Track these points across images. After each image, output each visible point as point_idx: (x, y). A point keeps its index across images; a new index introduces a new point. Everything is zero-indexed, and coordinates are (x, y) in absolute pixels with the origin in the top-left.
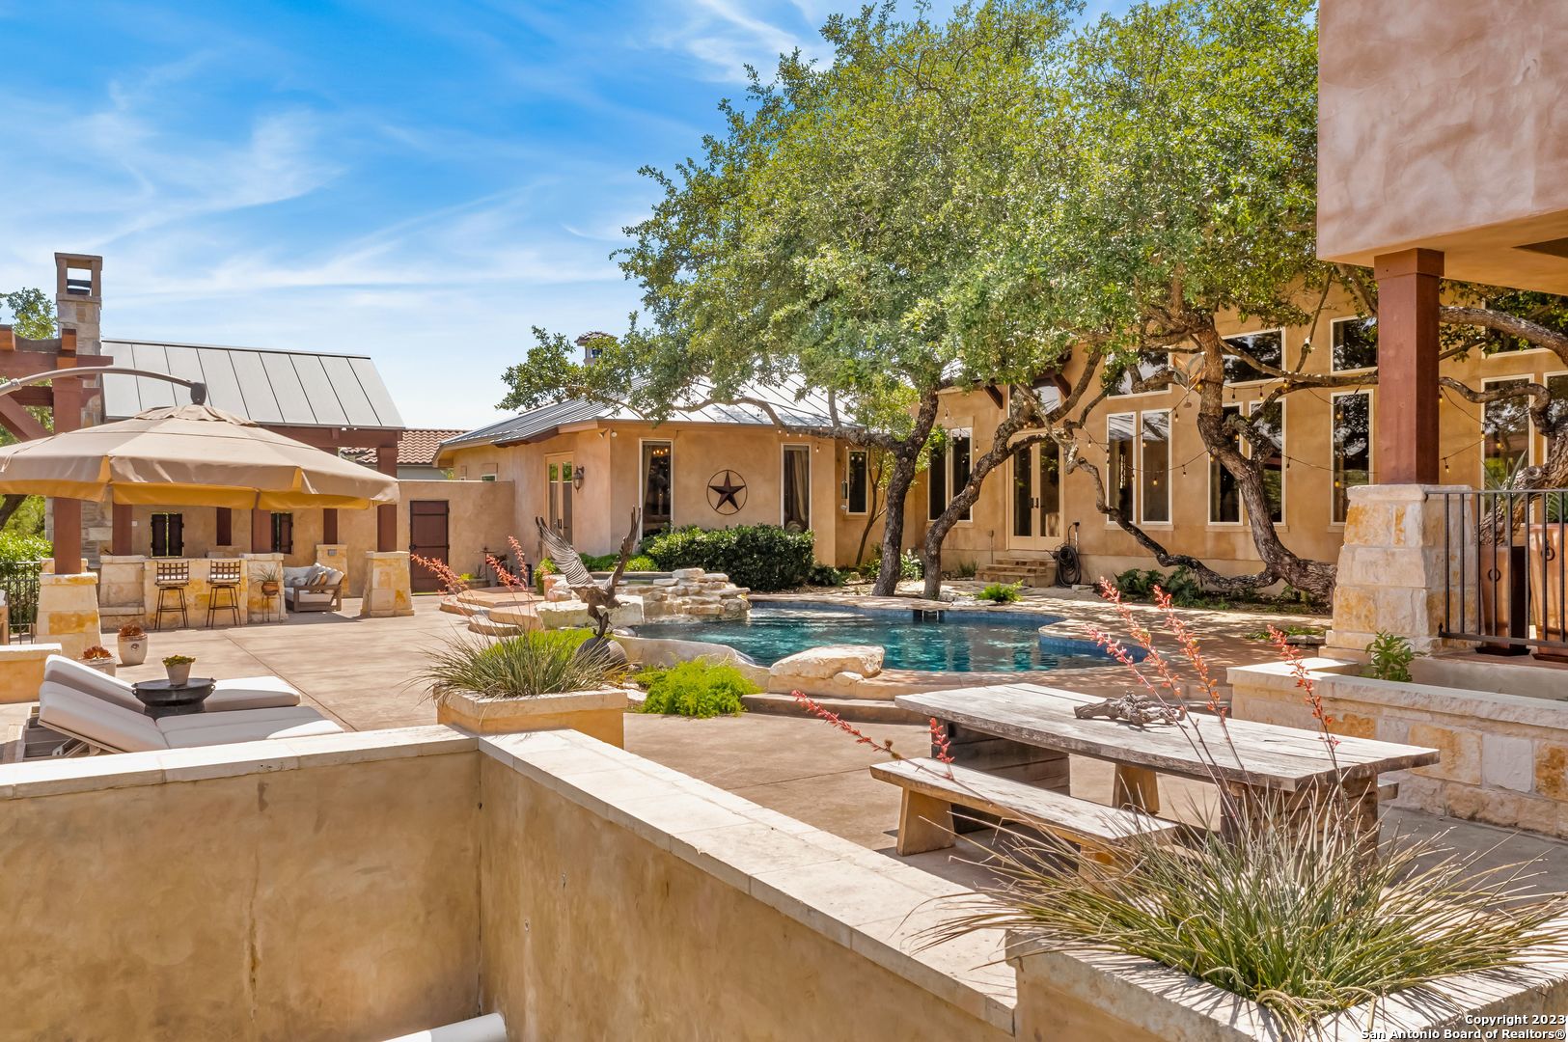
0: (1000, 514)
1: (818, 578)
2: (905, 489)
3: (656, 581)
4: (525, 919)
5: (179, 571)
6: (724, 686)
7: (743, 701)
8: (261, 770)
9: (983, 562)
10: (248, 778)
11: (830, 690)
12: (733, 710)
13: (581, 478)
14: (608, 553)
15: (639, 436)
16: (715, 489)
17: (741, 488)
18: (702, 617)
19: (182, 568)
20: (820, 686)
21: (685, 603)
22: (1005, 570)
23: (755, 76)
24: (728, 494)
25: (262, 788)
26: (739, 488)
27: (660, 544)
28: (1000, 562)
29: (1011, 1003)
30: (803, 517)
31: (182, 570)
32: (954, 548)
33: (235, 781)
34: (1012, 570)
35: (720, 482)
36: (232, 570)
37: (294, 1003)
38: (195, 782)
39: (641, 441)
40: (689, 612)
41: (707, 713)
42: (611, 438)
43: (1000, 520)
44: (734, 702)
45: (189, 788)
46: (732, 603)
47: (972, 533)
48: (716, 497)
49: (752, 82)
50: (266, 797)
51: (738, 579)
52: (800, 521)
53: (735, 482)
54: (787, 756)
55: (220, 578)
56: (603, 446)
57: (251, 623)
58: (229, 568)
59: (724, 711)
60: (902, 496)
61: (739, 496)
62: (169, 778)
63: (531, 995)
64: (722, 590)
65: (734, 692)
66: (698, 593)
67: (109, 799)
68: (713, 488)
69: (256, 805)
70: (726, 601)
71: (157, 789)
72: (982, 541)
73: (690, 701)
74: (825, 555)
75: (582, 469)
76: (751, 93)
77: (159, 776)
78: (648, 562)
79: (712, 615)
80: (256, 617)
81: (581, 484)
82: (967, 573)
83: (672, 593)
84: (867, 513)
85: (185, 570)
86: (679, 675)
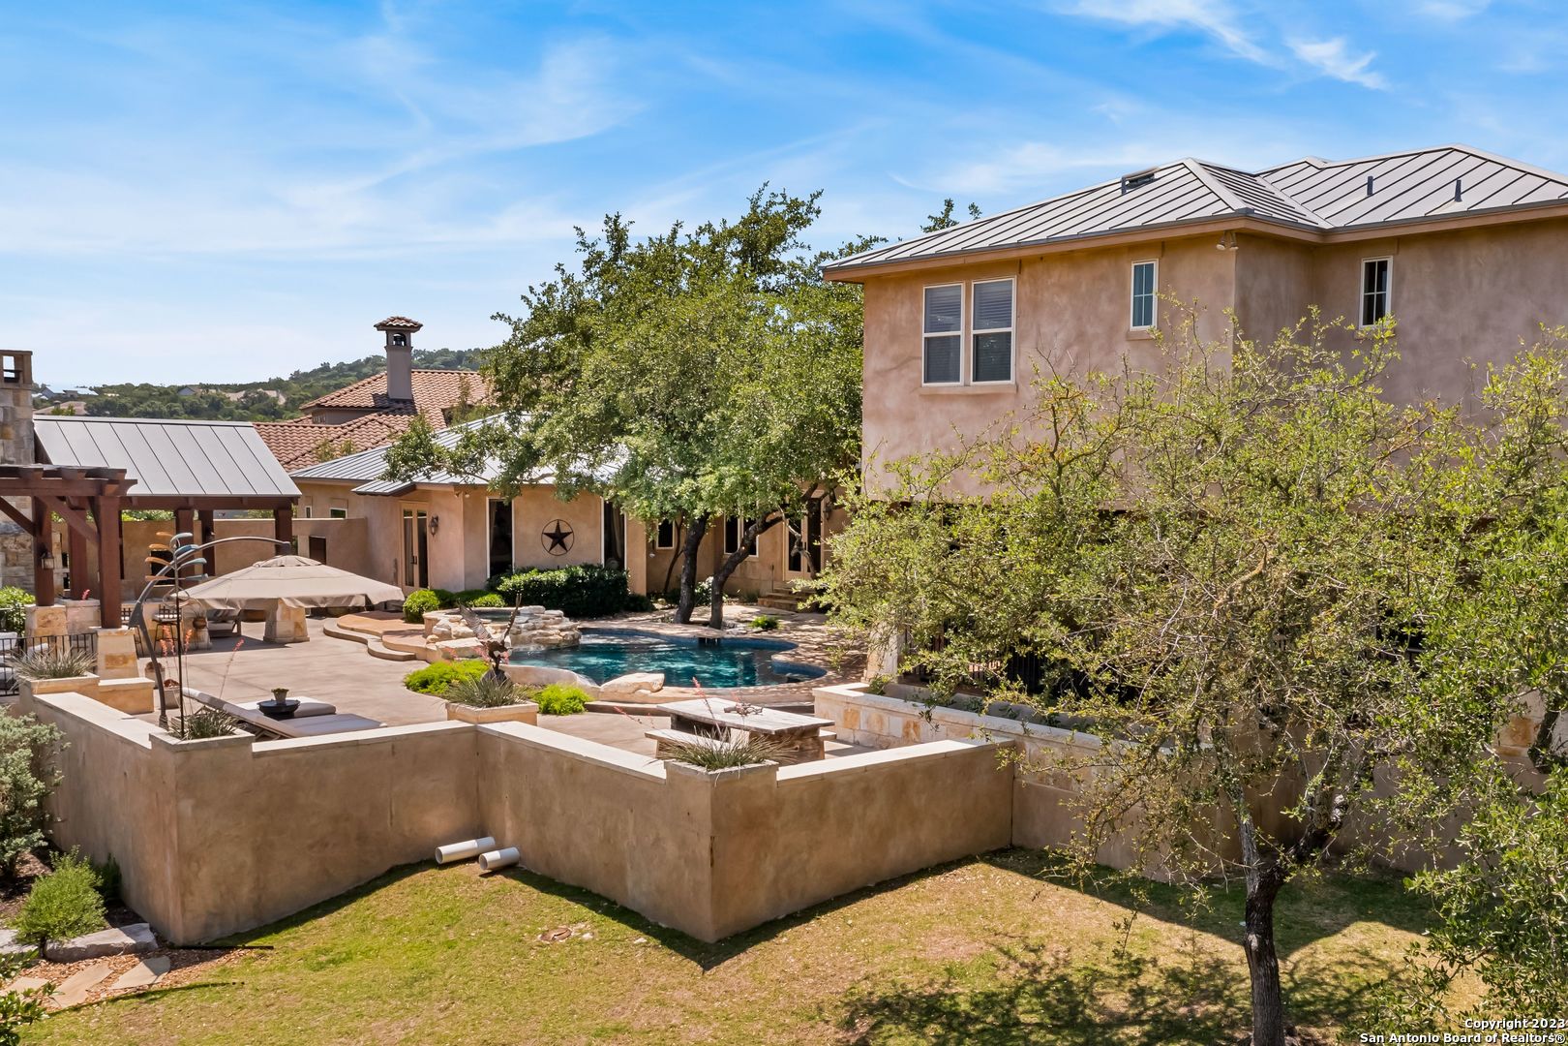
0: (779, 553)
1: (632, 605)
2: (698, 543)
4: (506, 795)
6: (575, 698)
7: (585, 706)
8: (393, 740)
9: (766, 590)
10: (388, 743)
11: (633, 699)
12: (580, 711)
13: (436, 526)
14: (462, 589)
15: (487, 496)
16: (548, 535)
17: (569, 533)
18: (547, 646)
20: (628, 697)
21: (535, 636)
22: (780, 598)
23: (582, 234)
24: (559, 539)
26: (567, 534)
27: (507, 583)
28: (778, 591)
29: (664, 777)
30: (620, 555)
32: (744, 576)
33: (383, 744)
34: (785, 598)
35: (552, 529)
37: (407, 834)
38: (369, 744)
39: (488, 499)
40: (538, 642)
41: (566, 713)
42: (464, 498)
43: (779, 558)
44: (580, 706)
46: (569, 633)
47: (758, 566)
48: (549, 542)
49: (580, 239)
50: (395, 750)
51: (571, 614)
52: (617, 559)
53: (564, 529)
54: (611, 732)
56: (458, 503)
59: (575, 711)
60: (695, 549)
61: (568, 540)
62: (360, 743)
63: (509, 824)
64: (557, 625)
65: (581, 701)
66: (543, 628)
67: (339, 751)
68: (546, 534)
69: (391, 754)
70: (563, 634)
72: (765, 573)
73: (557, 707)
74: (638, 584)
75: (437, 519)
76: (580, 247)
78: (497, 598)
79: (555, 644)
81: (436, 530)
82: (750, 599)
84: (673, 547)
86: (549, 693)
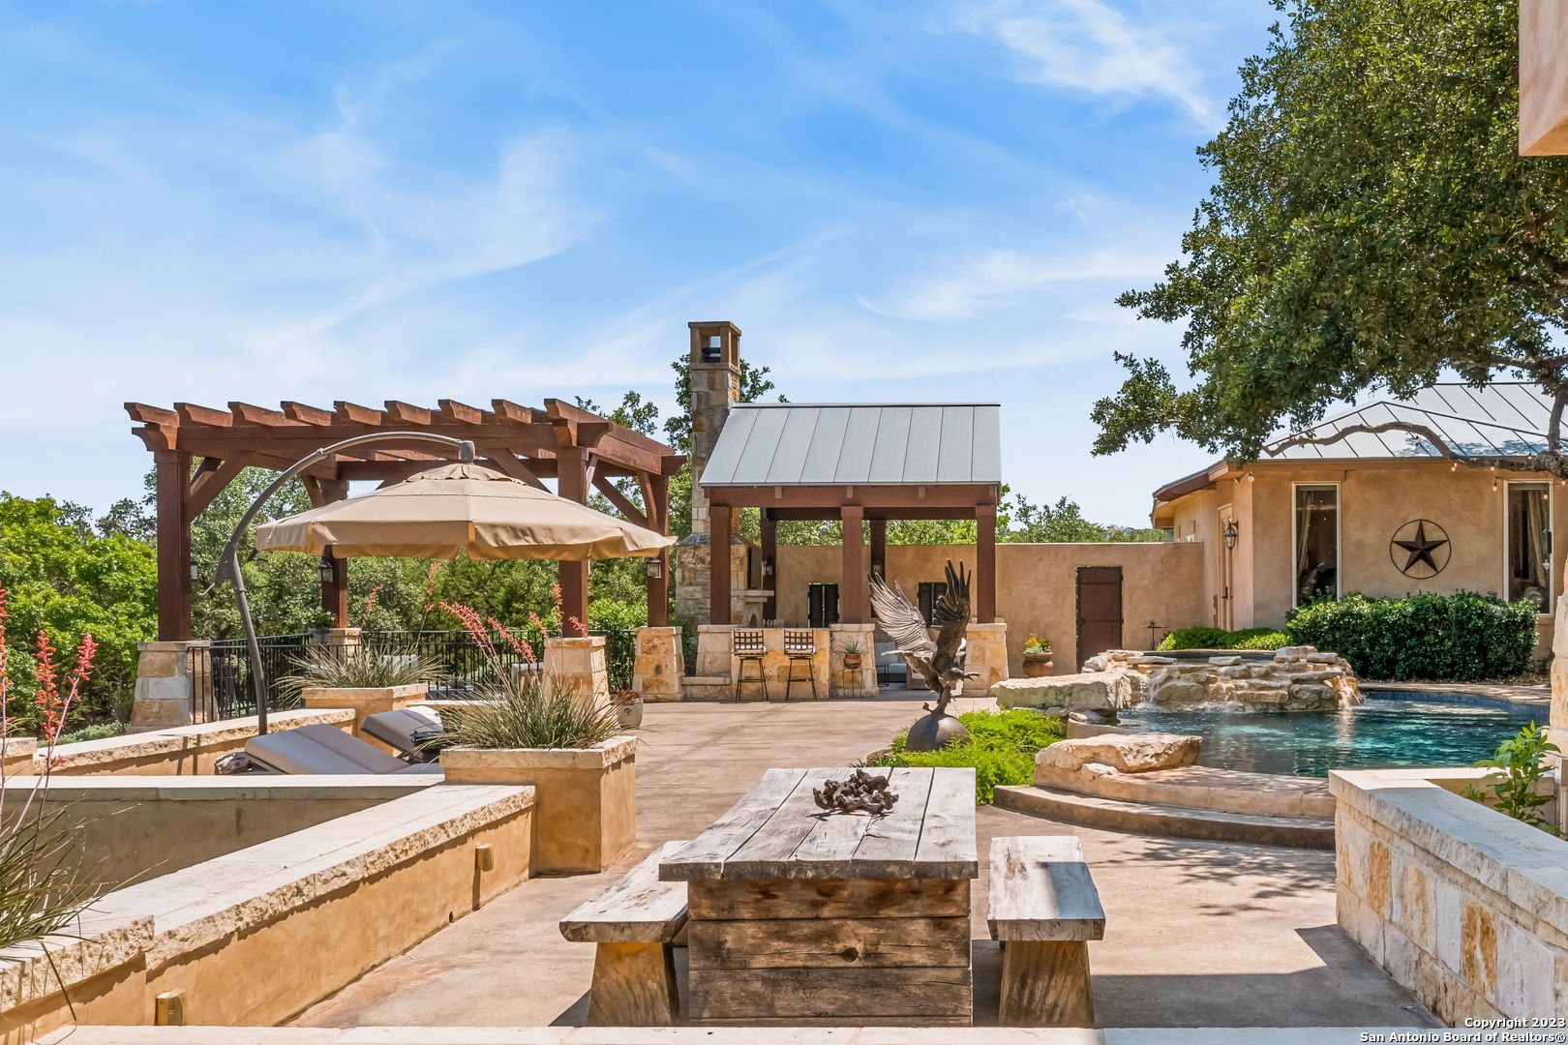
3: (1212, 660)
5: (754, 640)
8: (237, 796)
10: (228, 803)
11: (1079, 785)
13: (1236, 535)
15: (1292, 479)
16: (1403, 544)
17: (1441, 543)
18: (1259, 707)
19: (757, 637)
21: (1237, 688)
24: (1421, 551)
25: (239, 814)
26: (1438, 544)
31: (758, 641)
33: (216, 805)
35: (1409, 534)
36: (804, 640)
38: (184, 802)
39: (1294, 486)
40: (1244, 699)
45: (179, 806)
46: (1307, 690)
48: (1403, 556)
50: (243, 823)
53: (1433, 535)
55: (793, 649)
56: (1249, 494)
57: (833, 697)
58: (801, 638)
61: (1438, 554)
62: (162, 796)
68: (1399, 543)
69: (234, 829)
70: (1297, 687)
71: (154, 805)
75: (1236, 524)
77: (153, 793)
79: (1274, 704)
80: (841, 692)
81: (1234, 541)
83: (1226, 674)
85: (760, 640)
